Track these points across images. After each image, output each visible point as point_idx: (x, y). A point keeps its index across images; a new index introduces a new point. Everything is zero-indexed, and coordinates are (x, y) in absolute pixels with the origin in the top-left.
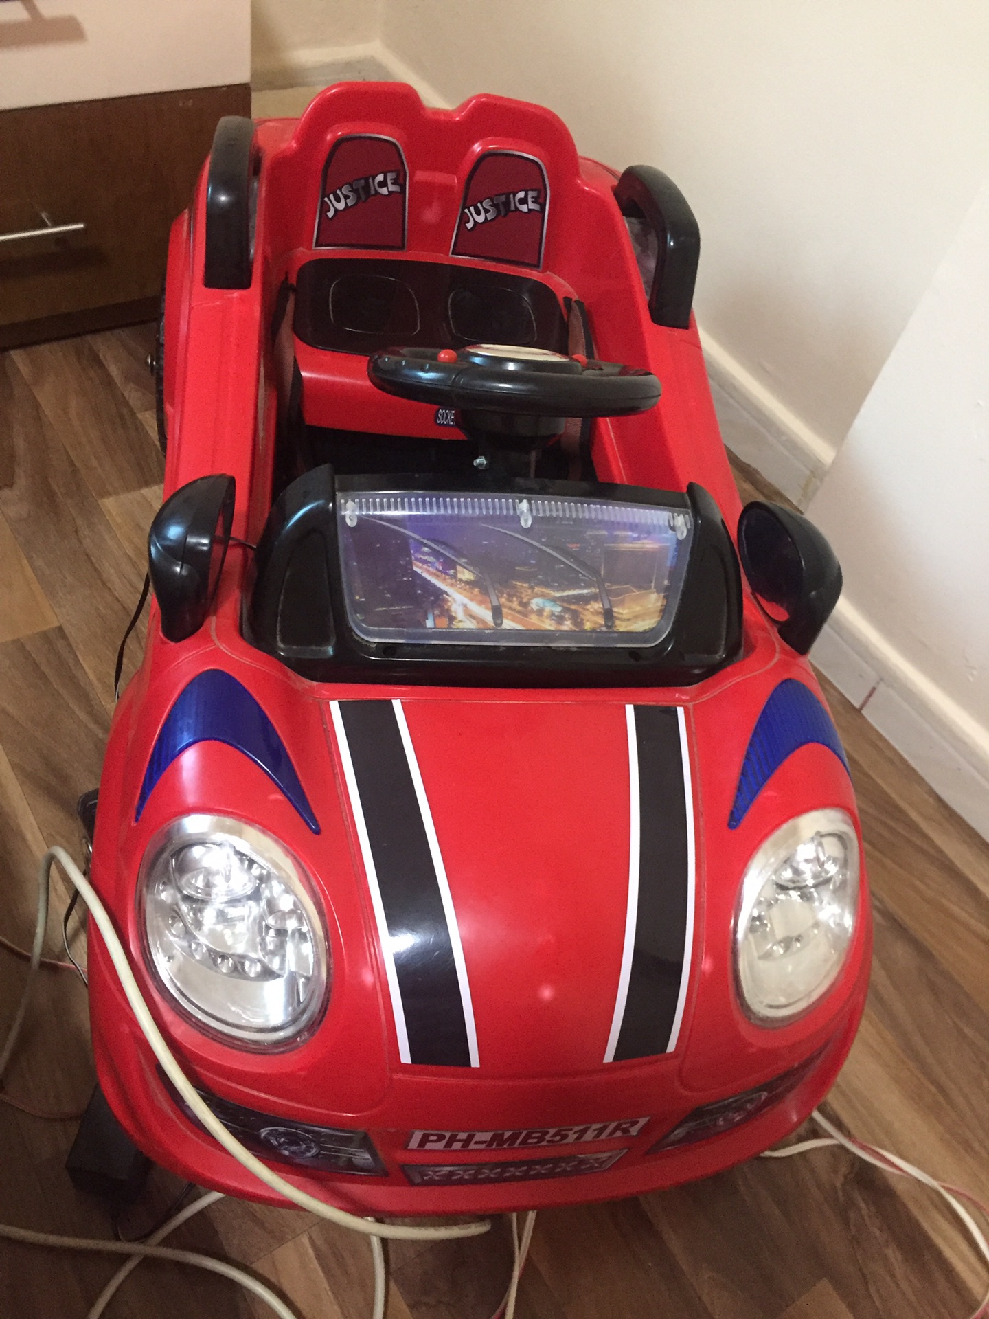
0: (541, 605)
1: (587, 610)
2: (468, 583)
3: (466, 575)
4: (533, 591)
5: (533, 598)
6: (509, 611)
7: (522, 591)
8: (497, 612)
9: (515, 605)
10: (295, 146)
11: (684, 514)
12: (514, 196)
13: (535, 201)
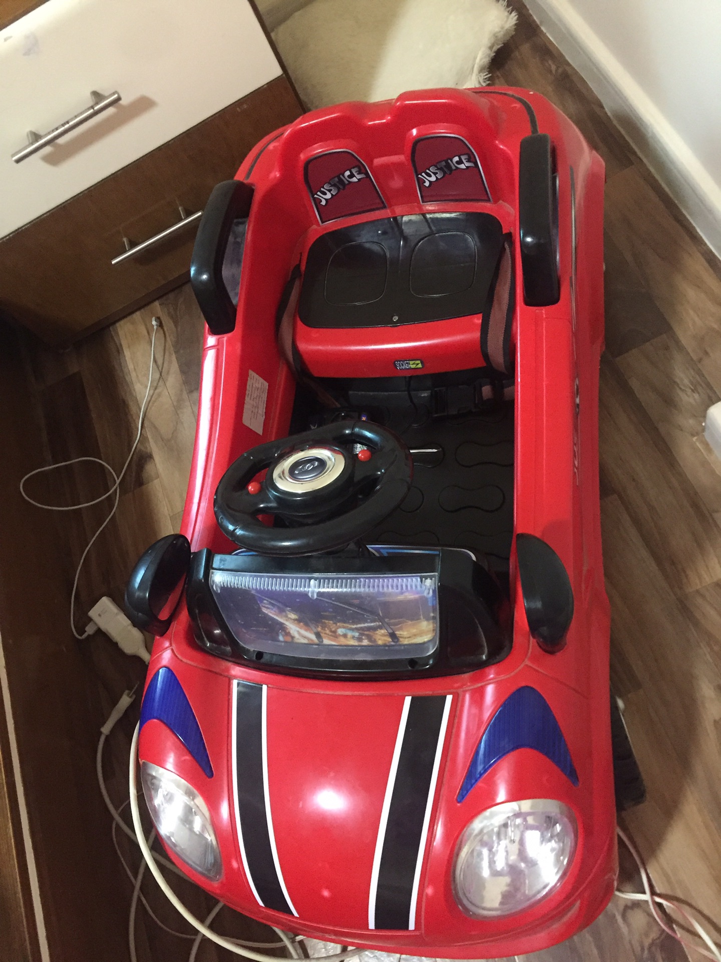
0: (344, 632)
1: (377, 634)
2: (295, 620)
3: (293, 616)
4: (336, 625)
5: (338, 628)
6: (325, 635)
7: (330, 625)
8: (318, 635)
9: (328, 632)
10: (278, 175)
11: (431, 577)
12: (452, 161)
13: (469, 161)
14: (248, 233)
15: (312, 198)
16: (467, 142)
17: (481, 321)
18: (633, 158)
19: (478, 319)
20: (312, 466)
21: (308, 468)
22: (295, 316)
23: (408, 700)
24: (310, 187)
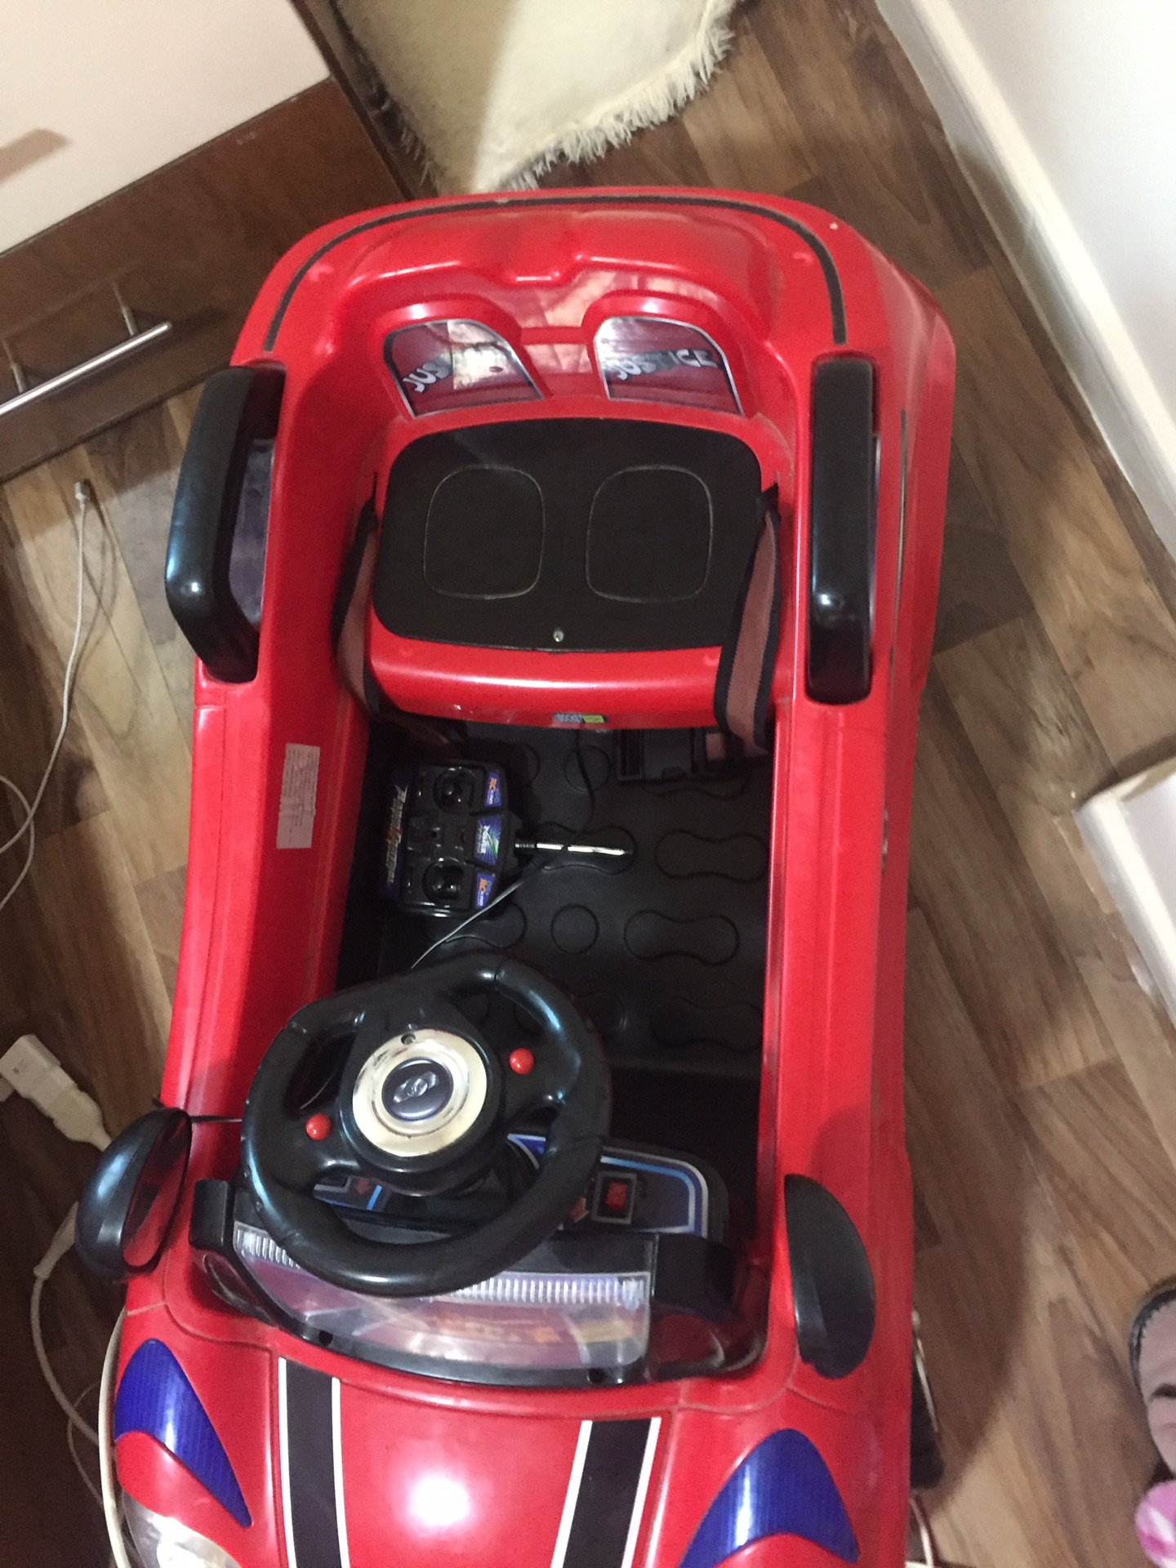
10: (330, 351)
11: (638, 1279)
12: (675, 354)
13: (708, 357)
14: (275, 478)
15: (399, 387)
16: (707, 335)
17: (718, 661)
18: (989, 249)
19: (713, 658)
20: (426, 1087)
21: (419, 1089)
22: (368, 612)
23: (586, 1427)
24: (394, 367)
